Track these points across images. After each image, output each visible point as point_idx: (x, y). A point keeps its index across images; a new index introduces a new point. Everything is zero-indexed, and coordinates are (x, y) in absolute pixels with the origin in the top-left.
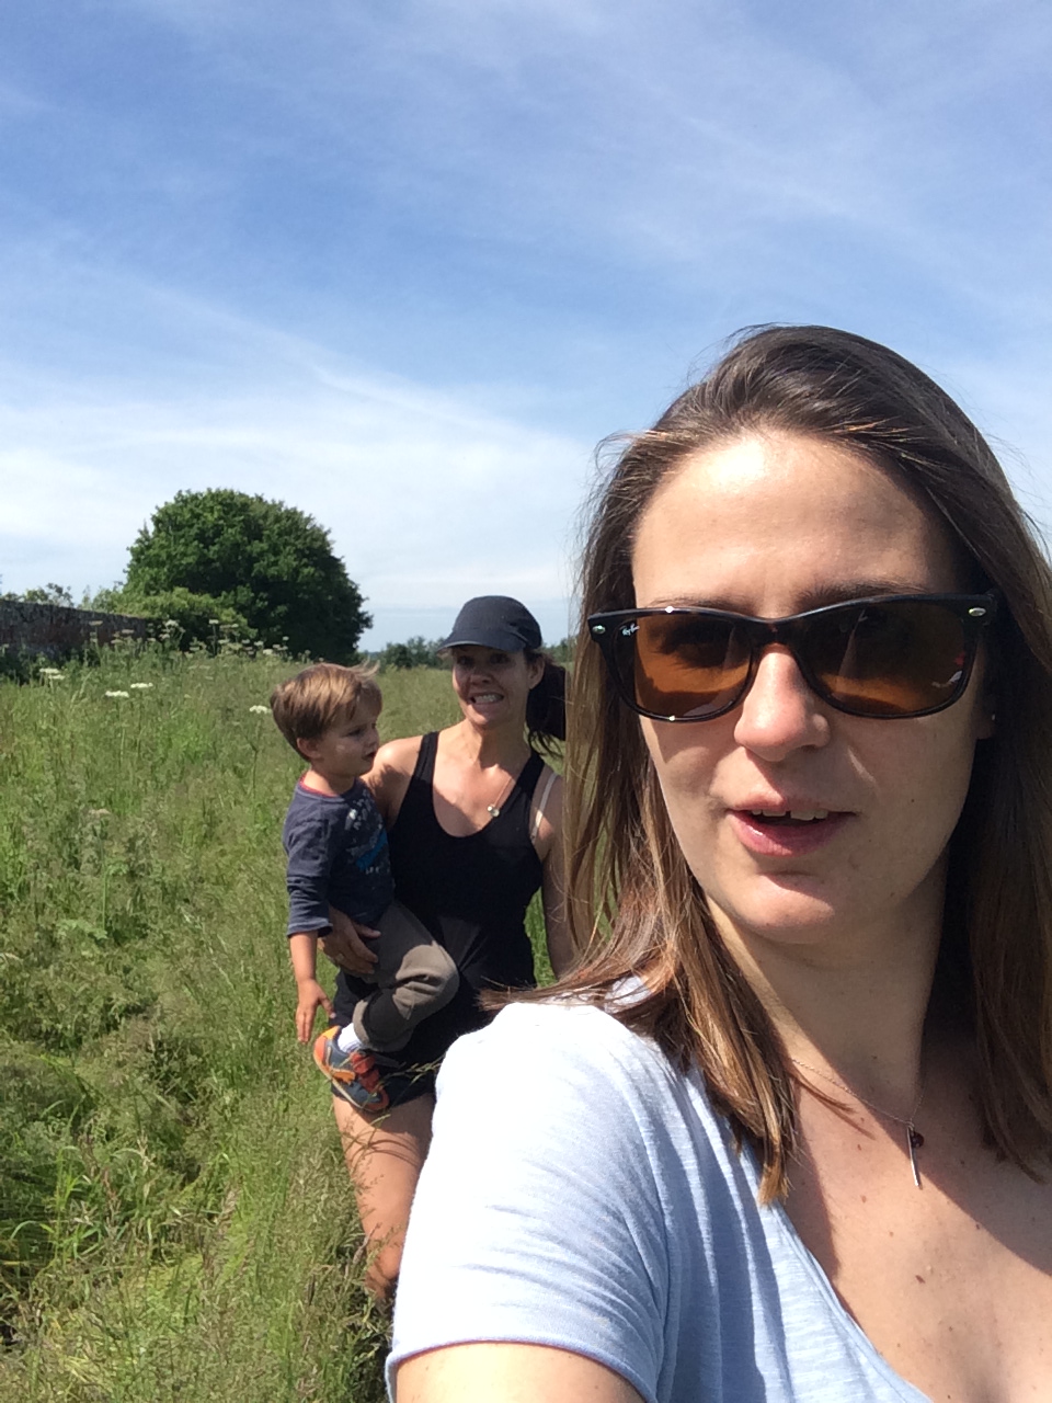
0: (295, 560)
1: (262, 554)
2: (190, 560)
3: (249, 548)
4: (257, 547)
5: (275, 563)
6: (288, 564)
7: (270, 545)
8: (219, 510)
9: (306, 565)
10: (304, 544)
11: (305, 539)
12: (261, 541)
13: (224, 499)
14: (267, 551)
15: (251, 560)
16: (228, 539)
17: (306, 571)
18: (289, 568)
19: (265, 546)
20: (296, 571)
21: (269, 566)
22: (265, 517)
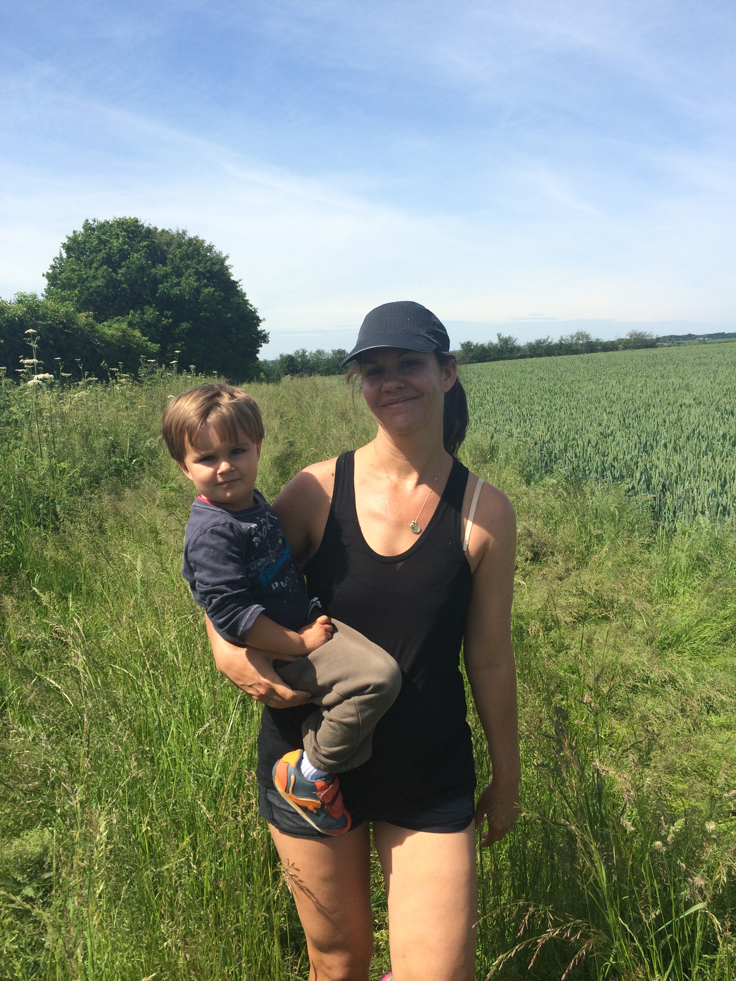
0: (195, 281)
1: (166, 276)
2: (100, 282)
3: (153, 270)
4: (160, 270)
5: (178, 284)
6: (189, 284)
7: (173, 268)
8: (124, 236)
9: (206, 286)
10: (204, 268)
11: (206, 263)
12: (164, 264)
13: (129, 227)
14: (171, 274)
15: (156, 281)
16: (134, 263)
17: (206, 291)
18: (191, 289)
19: (168, 269)
20: (198, 291)
21: (172, 287)
22: (169, 244)
